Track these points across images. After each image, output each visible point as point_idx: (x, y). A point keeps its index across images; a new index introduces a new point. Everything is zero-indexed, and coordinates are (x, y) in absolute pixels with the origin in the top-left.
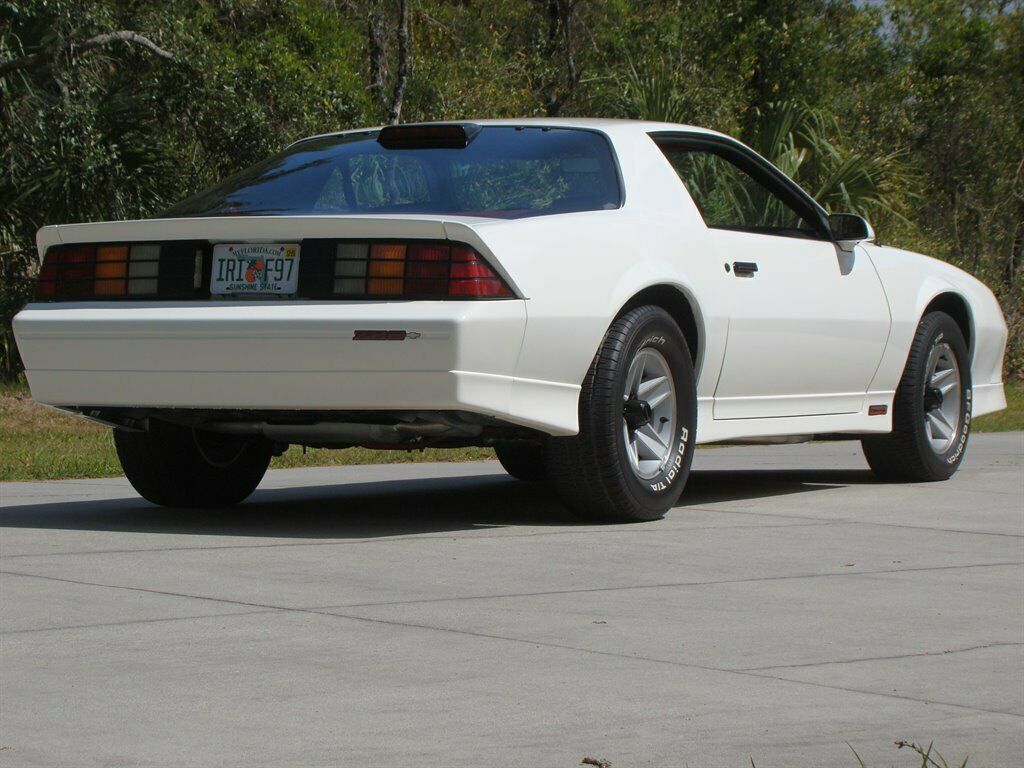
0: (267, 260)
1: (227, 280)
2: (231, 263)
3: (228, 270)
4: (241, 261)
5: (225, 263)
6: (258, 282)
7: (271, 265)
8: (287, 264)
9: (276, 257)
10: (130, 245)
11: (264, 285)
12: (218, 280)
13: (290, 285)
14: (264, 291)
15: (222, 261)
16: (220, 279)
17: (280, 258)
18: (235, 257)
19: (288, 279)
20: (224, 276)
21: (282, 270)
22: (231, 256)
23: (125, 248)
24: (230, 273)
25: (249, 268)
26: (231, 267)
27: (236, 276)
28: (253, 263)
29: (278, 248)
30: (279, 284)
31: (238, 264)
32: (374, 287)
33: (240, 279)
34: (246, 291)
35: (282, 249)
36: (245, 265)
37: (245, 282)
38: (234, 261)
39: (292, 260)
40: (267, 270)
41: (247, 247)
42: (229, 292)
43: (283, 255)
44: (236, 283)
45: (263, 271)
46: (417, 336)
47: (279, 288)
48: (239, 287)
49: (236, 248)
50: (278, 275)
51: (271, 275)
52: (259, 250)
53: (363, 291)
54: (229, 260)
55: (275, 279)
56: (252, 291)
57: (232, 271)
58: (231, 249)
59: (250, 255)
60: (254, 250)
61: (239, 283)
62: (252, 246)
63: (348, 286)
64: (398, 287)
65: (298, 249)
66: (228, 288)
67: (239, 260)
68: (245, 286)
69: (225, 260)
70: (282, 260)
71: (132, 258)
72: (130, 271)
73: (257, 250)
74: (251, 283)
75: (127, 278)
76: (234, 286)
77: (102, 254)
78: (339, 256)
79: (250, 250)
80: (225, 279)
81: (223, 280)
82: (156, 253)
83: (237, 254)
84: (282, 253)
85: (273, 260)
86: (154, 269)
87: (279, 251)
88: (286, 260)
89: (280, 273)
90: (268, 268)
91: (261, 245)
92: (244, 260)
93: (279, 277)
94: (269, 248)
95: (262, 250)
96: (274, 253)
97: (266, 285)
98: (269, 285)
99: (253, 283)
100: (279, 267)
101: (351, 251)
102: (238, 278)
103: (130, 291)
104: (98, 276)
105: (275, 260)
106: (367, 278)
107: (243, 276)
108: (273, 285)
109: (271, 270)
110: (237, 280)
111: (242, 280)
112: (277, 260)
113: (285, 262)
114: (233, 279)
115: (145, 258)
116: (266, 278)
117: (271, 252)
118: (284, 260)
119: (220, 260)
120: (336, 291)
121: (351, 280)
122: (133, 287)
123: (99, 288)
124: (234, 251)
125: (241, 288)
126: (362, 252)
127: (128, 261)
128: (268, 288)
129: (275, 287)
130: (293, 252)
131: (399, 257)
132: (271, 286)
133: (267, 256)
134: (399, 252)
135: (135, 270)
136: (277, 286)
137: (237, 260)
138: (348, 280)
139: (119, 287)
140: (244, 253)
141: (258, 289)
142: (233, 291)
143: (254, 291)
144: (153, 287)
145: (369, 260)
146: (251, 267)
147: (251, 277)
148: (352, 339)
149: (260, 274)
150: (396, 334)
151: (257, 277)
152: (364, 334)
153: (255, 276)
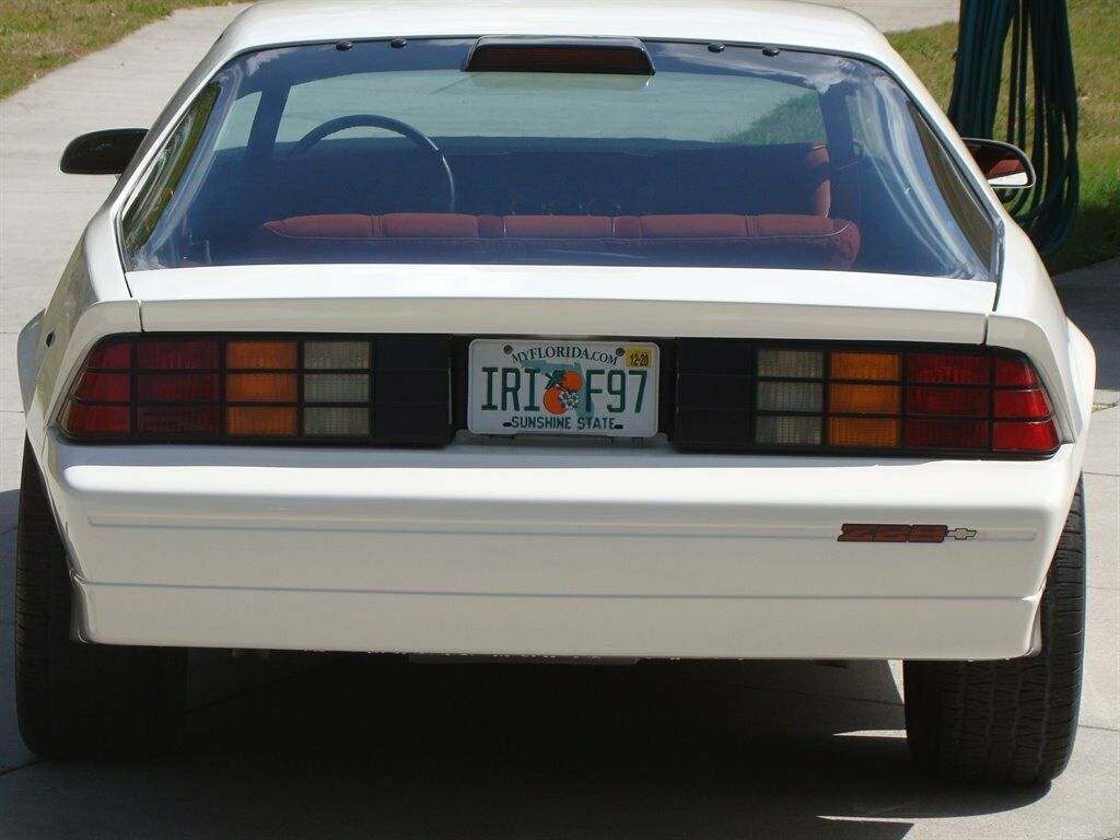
0: (590, 373)
1: (504, 407)
2: (511, 377)
3: (505, 390)
4: (532, 372)
5: (497, 376)
6: (572, 414)
7: (598, 382)
8: (633, 382)
9: (608, 367)
10: (300, 340)
11: (586, 420)
12: (484, 408)
13: (643, 420)
14: (586, 431)
15: (490, 371)
16: (489, 406)
17: (617, 368)
18: (518, 365)
19: (638, 409)
20: (497, 400)
21: (622, 393)
22: (508, 362)
23: (292, 346)
24: (510, 395)
25: (550, 386)
26: (511, 383)
27: (524, 400)
28: (559, 379)
29: (611, 349)
30: (619, 418)
31: (525, 378)
32: (841, 432)
33: (532, 407)
34: (548, 430)
35: (620, 352)
36: (542, 381)
37: (544, 413)
38: (516, 371)
39: (644, 374)
40: (589, 391)
41: (544, 345)
42: (510, 431)
43: (622, 363)
44: (522, 413)
45: (583, 391)
46: (969, 535)
47: (620, 427)
48: (531, 422)
49: (519, 347)
50: (615, 401)
51: (601, 402)
52: (572, 352)
53: (817, 438)
54: (506, 371)
55: (610, 408)
57: (515, 391)
58: (508, 349)
59: (549, 360)
60: (559, 352)
61: (532, 414)
62: (560, 344)
63: (786, 431)
64: (889, 434)
65: (654, 353)
66: (506, 425)
67: (527, 371)
68: (544, 421)
69: (496, 370)
70: (621, 373)
71: (307, 366)
72: (306, 389)
73: (565, 352)
74: (556, 416)
75: (300, 405)
76: (519, 421)
77: (238, 355)
78: (762, 373)
79: (550, 352)
80: (499, 407)
81: (495, 408)
82: (361, 357)
83: (523, 358)
84: (619, 359)
85: (602, 372)
86: (359, 389)
87: (614, 356)
88: (631, 372)
89: (619, 396)
90: (593, 386)
91: (572, 344)
92: (538, 371)
93: (617, 405)
94: (592, 348)
95: (577, 351)
96: (603, 359)
97: (589, 420)
98: (597, 420)
99: (560, 416)
100: (617, 386)
101: (789, 363)
102: (528, 404)
103: (308, 429)
104: (231, 398)
105: (607, 372)
106: (825, 415)
107: (539, 402)
108: (605, 419)
109: (599, 391)
110: (526, 409)
111: (537, 409)
112: (612, 373)
113: (628, 376)
114: (517, 408)
115: (336, 367)
116: (589, 407)
117: (597, 356)
118: (627, 372)
119: (485, 369)
120: (760, 438)
121: (792, 419)
122: (314, 423)
123: (236, 421)
124: (515, 353)
125: (537, 424)
126: (811, 367)
127: (300, 372)
128: (595, 426)
129: (611, 424)
130: (645, 359)
131: (889, 376)
132: (602, 422)
133: (586, 365)
134: (887, 366)
135: (315, 389)
136: (616, 422)
137: (522, 371)
138: (786, 419)
139: (283, 422)
140: (536, 357)
141: (574, 427)
142: (520, 429)
143: (565, 431)
144: (359, 422)
145: (826, 382)
146: (554, 385)
147: (555, 405)
148: (840, 539)
149: (575, 399)
150: (926, 531)
151: (570, 404)
152: (862, 531)
153: (565, 401)
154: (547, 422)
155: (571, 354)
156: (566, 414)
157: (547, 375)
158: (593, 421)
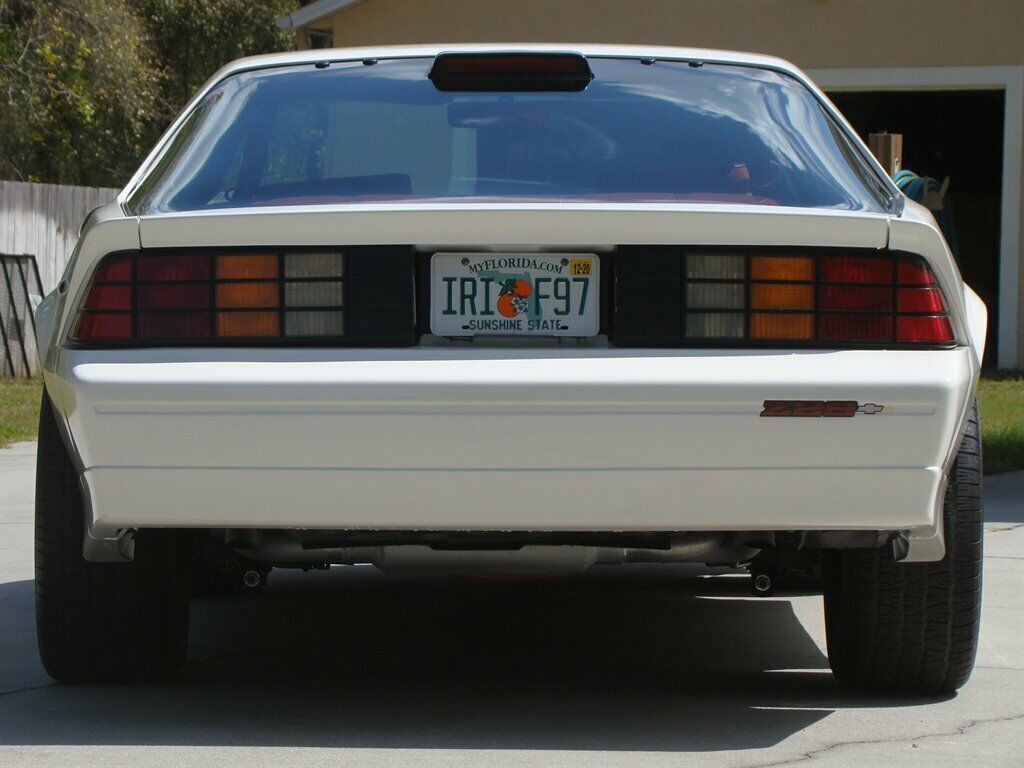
0: (538, 281)
1: (463, 312)
2: (468, 285)
3: (463, 297)
4: (487, 281)
5: (456, 285)
6: (522, 317)
7: (546, 288)
8: (577, 289)
9: (554, 276)
10: (281, 252)
11: (535, 322)
12: (445, 313)
13: (588, 321)
14: (536, 332)
15: (450, 280)
16: (449, 311)
17: (562, 275)
18: (474, 275)
19: (581, 312)
20: (456, 306)
21: (567, 298)
22: (465, 272)
23: (273, 260)
24: (467, 301)
25: (502, 293)
26: (468, 291)
27: (480, 306)
28: (511, 286)
29: (556, 259)
30: (564, 320)
31: (481, 286)
32: (762, 327)
33: (487, 312)
34: (502, 331)
35: (565, 262)
36: (495, 289)
37: (498, 317)
38: (473, 281)
39: (586, 281)
40: (538, 297)
41: (497, 257)
42: (469, 333)
43: (567, 272)
44: (479, 317)
45: (532, 297)
46: (877, 410)
47: (565, 328)
48: (487, 325)
49: (474, 258)
50: (561, 305)
51: (548, 306)
52: (521, 263)
53: (741, 333)
54: (463, 281)
55: (556, 311)
56: (510, 331)
57: (472, 298)
58: (465, 261)
59: (502, 271)
60: (511, 263)
61: (487, 318)
62: (507, 256)
63: (713, 326)
64: (804, 328)
65: (595, 263)
66: (465, 327)
67: (482, 280)
68: (498, 324)
69: (455, 279)
70: (566, 281)
71: (287, 275)
72: (287, 296)
73: (516, 263)
74: (509, 319)
75: (282, 309)
76: (476, 323)
77: (227, 267)
78: (690, 276)
79: (503, 263)
80: (458, 312)
81: (455, 313)
82: (335, 266)
83: (479, 269)
84: (564, 268)
85: (548, 280)
86: (334, 294)
87: (559, 265)
88: (575, 280)
89: (564, 301)
90: (541, 293)
91: (521, 256)
92: (492, 280)
93: (562, 308)
94: (540, 259)
95: (526, 263)
96: (550, 267)
97: (538, 321)
98: (545, 322)
99: (512, 319)
100: (562, 292)
101: (714, 266)
102: (484, 309)
103: (289, 331)
104: (221, 304)
105: (553, 281)
106: (748, 312)
107: (493, 307)
108: (552, 321)
109: (547, 297)
110: (482, 313)
111: (492, 313)
112: (558, 281)
113: (572, 284)
114: (474, 312)
115: (313, 275)
116: (538, 310)
117: (544, 266)
118: (571, 280)
119: (445, 279)
120: (690, 333)
121: (718, 316)
122: (295, 325)
123: (226, 325)
124: (471, 264)
125: (492, 326)
126: (734, 268)
127: (281, 281)
128: (543, 328)
129: (557, 325)
130: (587, 268)
131: (803, 277)
132: (549, 323)
133: (535, 274)
134: (800, 268)
135: (295, 295)
136: (561, 324)
137: (478, 280)
138: (712, 315)
139: (266, 325)
140: (491, 268)
141: (525, 329)
142: (476, 331)
143: (518, 332)
144: (334, 324)
145: (748, 282)
146: (507, 292)
147: (507, 309)
148: (762, 414)
149: (525, 304)
150: (839, 406)
151: (521, 308)
152: (782, 406)
153: (517, 306)
154: (501, 325)
155: (521, 265)
156: (518, 317)
157: (500, 283)
158: (542, 323)
